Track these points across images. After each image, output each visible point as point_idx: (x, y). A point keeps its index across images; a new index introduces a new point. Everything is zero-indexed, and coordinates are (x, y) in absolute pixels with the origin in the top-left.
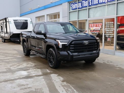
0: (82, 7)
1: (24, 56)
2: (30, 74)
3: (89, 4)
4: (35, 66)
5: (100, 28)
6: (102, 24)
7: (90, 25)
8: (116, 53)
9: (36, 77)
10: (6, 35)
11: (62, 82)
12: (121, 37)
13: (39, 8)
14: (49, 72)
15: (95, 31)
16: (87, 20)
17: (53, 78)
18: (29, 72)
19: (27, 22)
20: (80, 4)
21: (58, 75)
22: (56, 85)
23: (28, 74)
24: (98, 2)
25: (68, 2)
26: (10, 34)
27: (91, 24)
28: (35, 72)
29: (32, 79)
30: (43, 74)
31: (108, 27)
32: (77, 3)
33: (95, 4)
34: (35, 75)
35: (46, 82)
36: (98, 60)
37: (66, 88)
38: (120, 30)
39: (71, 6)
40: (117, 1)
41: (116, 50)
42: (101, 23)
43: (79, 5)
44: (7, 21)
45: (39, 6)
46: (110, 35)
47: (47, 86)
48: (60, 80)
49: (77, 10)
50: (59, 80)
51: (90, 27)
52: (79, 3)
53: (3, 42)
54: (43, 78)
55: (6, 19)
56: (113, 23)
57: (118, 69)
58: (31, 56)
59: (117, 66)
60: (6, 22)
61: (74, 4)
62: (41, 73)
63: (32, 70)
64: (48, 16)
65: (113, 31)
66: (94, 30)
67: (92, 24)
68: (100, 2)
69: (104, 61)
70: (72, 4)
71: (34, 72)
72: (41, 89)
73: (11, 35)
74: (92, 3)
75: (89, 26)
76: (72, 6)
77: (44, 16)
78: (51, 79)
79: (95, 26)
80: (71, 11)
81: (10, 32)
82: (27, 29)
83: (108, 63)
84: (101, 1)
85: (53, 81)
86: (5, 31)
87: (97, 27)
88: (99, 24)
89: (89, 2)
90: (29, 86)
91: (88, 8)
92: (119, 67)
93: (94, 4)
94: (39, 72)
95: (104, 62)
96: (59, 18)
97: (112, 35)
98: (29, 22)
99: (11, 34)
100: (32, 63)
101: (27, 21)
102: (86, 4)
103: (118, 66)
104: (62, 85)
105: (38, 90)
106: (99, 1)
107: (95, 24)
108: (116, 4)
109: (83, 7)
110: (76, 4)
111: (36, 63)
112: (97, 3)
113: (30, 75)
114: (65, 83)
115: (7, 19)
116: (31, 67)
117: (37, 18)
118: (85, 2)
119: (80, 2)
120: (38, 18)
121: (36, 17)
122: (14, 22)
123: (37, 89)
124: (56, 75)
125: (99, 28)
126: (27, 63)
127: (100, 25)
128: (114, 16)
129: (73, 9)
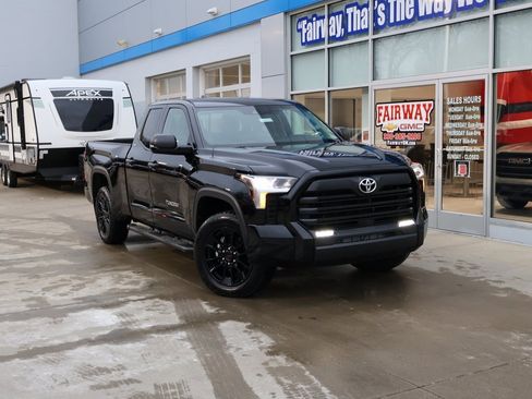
0: (346, 35)
1: (100, 243)
2: (129, 323)
3: (375, 20)
4: (151, 286)
5: (424, 121)
6: (430, 105)
7: (383, 111)
8: (493, 229)
9: (155, 336)
10: (21, 156)
11: (269, 353)
12: (514, 161)
13: (161, 37)
14: (213, 311)
15: (403, 136)
16: (365, 89)
17: (229, 340)
18: (127, 315)
19: (112, 101)
20: (337, 21)
21: (249, 327)
22: (242, 368)
23: (123, 323)
24: (412, 10)
25: (286, 13)
26: (39, 150)
27: (387, 108)
28: (151, 314)
29: (140, 345)
30: (183, 322)
31: (460, 117)
32: (323, 17)
33: (403, 19)
34: (154, 327)
35: (199, 357)
36: (419, 258)
37: (286, 381)
38: (509, 131)
39: (300, 31)
40: (496, 8)
41: (492, 216)
42: (427, 103)
43: (333, 26)
44: (25, 94)
45: (159, 30)
46: (465, 152)
47: (204, 372)
48: (261, 348)
49: (326, 46)
50: (254, 347)
51: (381, 118)
52: (334, 15)
53: (6, 184)
54: (189, 339)
55: (18, 87)
56: (477, 99)
57: (505, 295)
58: (130, 247)
60: (20, 99)
61: (312, 21)
62: (175, 319)
63: (140, 305)
64: (201, 72)
65: (479, 133)
66: (399, 131)
67: (389, 105)
68: (421, 14)
69: (442, 265)
70: (305, 22)
71: (145, 314)
72: (179, 385)
73: (41, 157)
74: (387, 18)
75: (377, 115)
76: (304, 31)
77: (181, 73)
78: (219, 344)
79: (402, 115)
80: (300, 49)
81: (38, 144)
82: (110, 127)
83: (460, 273)
85: (232, 351)
86: (18, 138)
87: (411, 117)
88: (419, 106)
89: (375, 12)
90: (128, 375)
91: (370, 37)
92: (507, 290)
93: (398, 20)
94: (170, 313)
95: (442, 269)
96: (246, 80)
97: (476, 153)
98: (117, 99)
99: (42, 153)
100: (135, 277)
101: (110, 93)
102: (361, 19)
103: (503, 286)
104: (271, 368)
105: (170, 391)
106: (416, 7)
107: (400, 104)
108: (491, 18)
109: (350, 34)
110: (318, 19)
111: (152, 276)
112: (409, 17)
113: (129, 327)
114: (281, 360)
115: (25, 87)
116: (133, 292)
117: (152, 81)
118: (357, 12)
119: (338, 13)
120: (157, 80)
121: (149, 79)
122: (55, 101)
123: (165, 387)
124: (242, 325)
125: (418, 121)
126: (116, 274)
127: (422, 108)
128: (484, 72)
129: (307, 43)
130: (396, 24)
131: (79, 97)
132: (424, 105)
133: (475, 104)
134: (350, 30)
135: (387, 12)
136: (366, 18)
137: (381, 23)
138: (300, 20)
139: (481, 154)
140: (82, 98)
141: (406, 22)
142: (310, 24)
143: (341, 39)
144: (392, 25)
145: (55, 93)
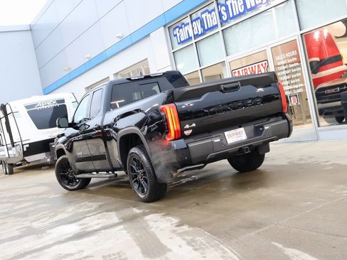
0: (205, 31)
3: (221, 18)
4: (100, 207)
7: (237, 74)
10: (13, 152)
12: (329, 91)
13: (90, 60)
14: (140, 211)
16: (223, 63)
19: (65, 106)
20: (197, 24)
24: (243, 6)
25: (165, 26)
26: (23, 145)
27: (239, 72)
32: (188, 24)
33: (238, 13)
39: (176, 35)
41: (319, 126)
42: (263, 63)
43: (195, 28)
44: (8, 111)
45: (88, 56)
46: (294, 89)
49: (193, 41)
52: (195, 20)
53: (6, 174)
55: (4, 109)
56: (294, 53)
59: (327, 162)
60: (6, 115)
61: (181, 28)
62: (116, 220)
65: (300, 75)
67: (240, 70)
68: (249, 7)
70: (177, 29)
73: (25, 150)
74: (228, 14)
76: (178, 35)
80: (178, 47)
81: (22, 141)
83: (301, 162)
84: (250, 1)
86: (9, 141)
88: (258, 66)
89: (220, 13)
91: (220, 29)
93: (235, 14)
97: (301, 87)
99: (25, 147)
101: (63, 101)
102: (212, 19)
103: (329, 163)
106: (245, 4)
107: (247, 68)
109: (207, 30)
110: (185, 26)
112: (241, 11)
115: (8, 107)
117: (90, 89)
118: (208, 15)
119: (197, 19)
121: (87, 88)
122: (28, 112)
127: (261, 66)
129: (181, 42)
130: (234, 17)
131: (43, 107)
132: (262, 65)
133: (294, 57)
134: (206, 28)
135: (227, 11)
136: (215, 18)
137: (225, 19)
138: (175, 29)
139: (304, 87)
140: (46, 107)
141: (240, 14)
142: (181, 30)
143: (202, 34)
144: (231, 19)
145: (27, 107)
